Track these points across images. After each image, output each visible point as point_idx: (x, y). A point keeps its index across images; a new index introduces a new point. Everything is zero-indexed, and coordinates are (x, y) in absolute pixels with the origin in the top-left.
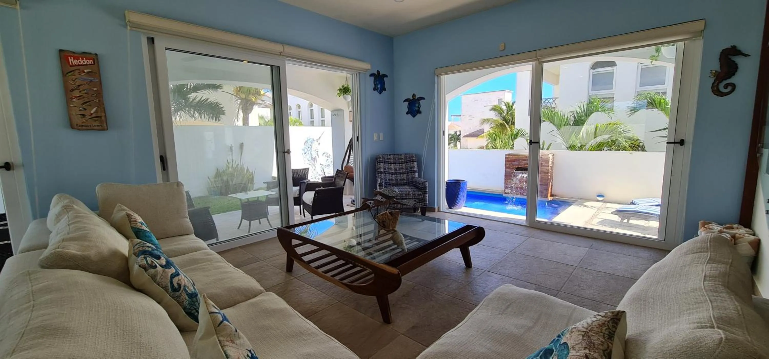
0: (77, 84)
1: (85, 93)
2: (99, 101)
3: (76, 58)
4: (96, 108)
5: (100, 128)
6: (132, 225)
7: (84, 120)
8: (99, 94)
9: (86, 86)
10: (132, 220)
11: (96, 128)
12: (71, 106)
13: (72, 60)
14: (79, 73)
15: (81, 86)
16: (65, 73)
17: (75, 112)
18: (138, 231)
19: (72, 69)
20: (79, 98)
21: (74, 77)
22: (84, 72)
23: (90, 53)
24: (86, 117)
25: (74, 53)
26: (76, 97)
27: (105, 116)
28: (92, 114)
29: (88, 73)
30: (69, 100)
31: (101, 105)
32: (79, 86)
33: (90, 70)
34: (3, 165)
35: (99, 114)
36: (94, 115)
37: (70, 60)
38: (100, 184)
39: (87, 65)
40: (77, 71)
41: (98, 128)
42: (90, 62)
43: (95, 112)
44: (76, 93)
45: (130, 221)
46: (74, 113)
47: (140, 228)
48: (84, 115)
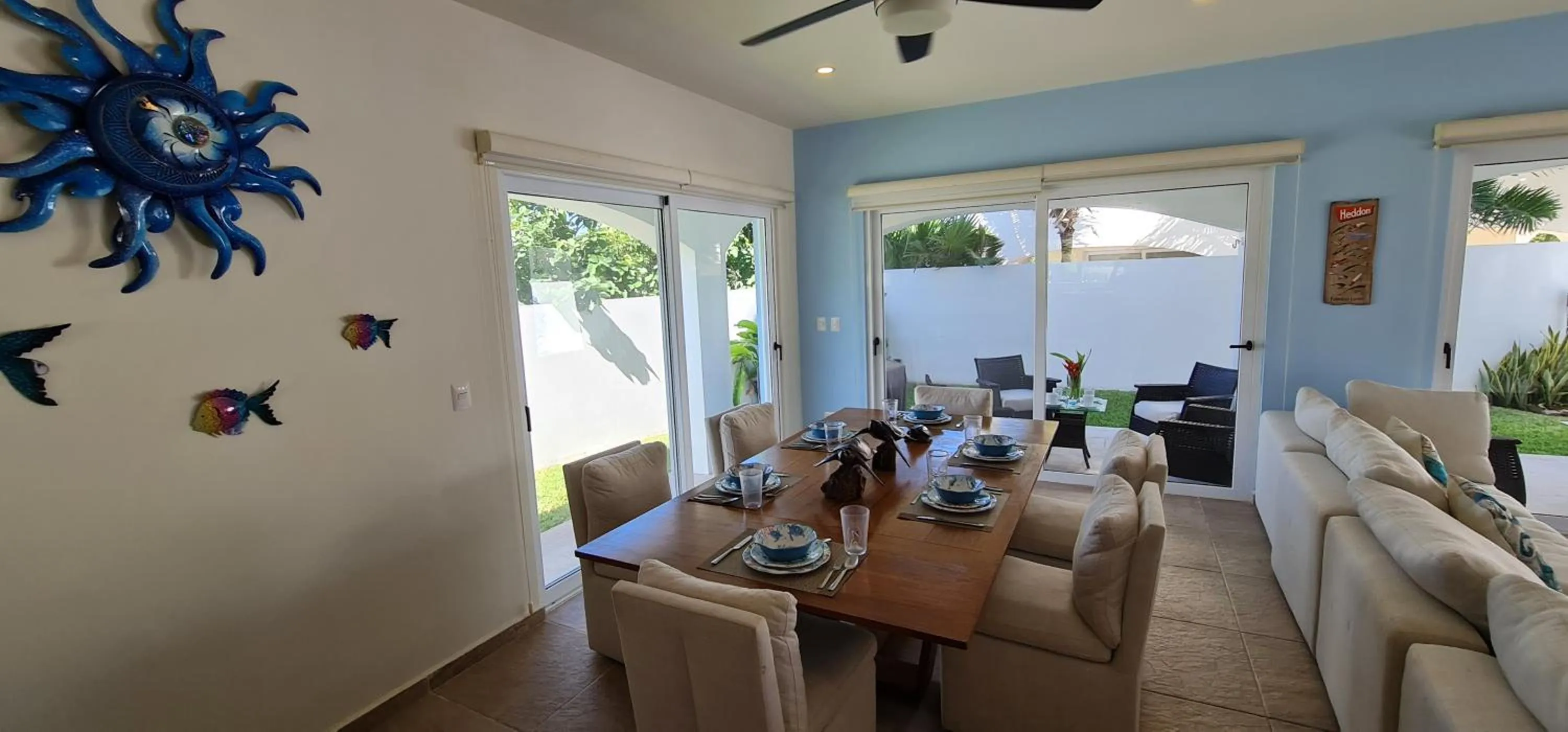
0: (1343, 244)
1: (1351, 256)
2: (1367, 264)
3: (1350, 210)
4: (1361, 274)
5: (1361, 302)
6: (1425, 452)
7: (1341, 291)
8: (1369, 255)
9: (1354, 246)
10: (1426, 445)
11: (1353, 302)
12: (1331, 273)
13: (1344, 213)
14: (1350, 228)
15: (1348, 247)
16: (1332, 232)
17: (1334, 280)
18: (1430, 462)
19: (1341, 225)
20: (1340, 262)
21: (1341, 236)
22: (1355, 226)
23: (1370, 200)
24: (1346, 287)
25: (1348, 203)
26: (1337, 262)
27: (1371, 286)
28: (1353, 283)
29: (1361, 227)
30: (1328, 265)
31: (1368, 271)
32: (1345, 246)
33: (1363, 223)
34: (1245, 344)
35: (1363, 283)
36: (1355, 285)
37: (1341, 213)
38: (1352, 381)
39: (1362, 216)
40: (1347, 227)
41: (1357, 301)
42: (1367, 211)
43: (1357, 281)
44: (1340, 257)
45: (1423, 447)
46: (1332, 283)
47: (1434, 458)
48: (1342, 285)
